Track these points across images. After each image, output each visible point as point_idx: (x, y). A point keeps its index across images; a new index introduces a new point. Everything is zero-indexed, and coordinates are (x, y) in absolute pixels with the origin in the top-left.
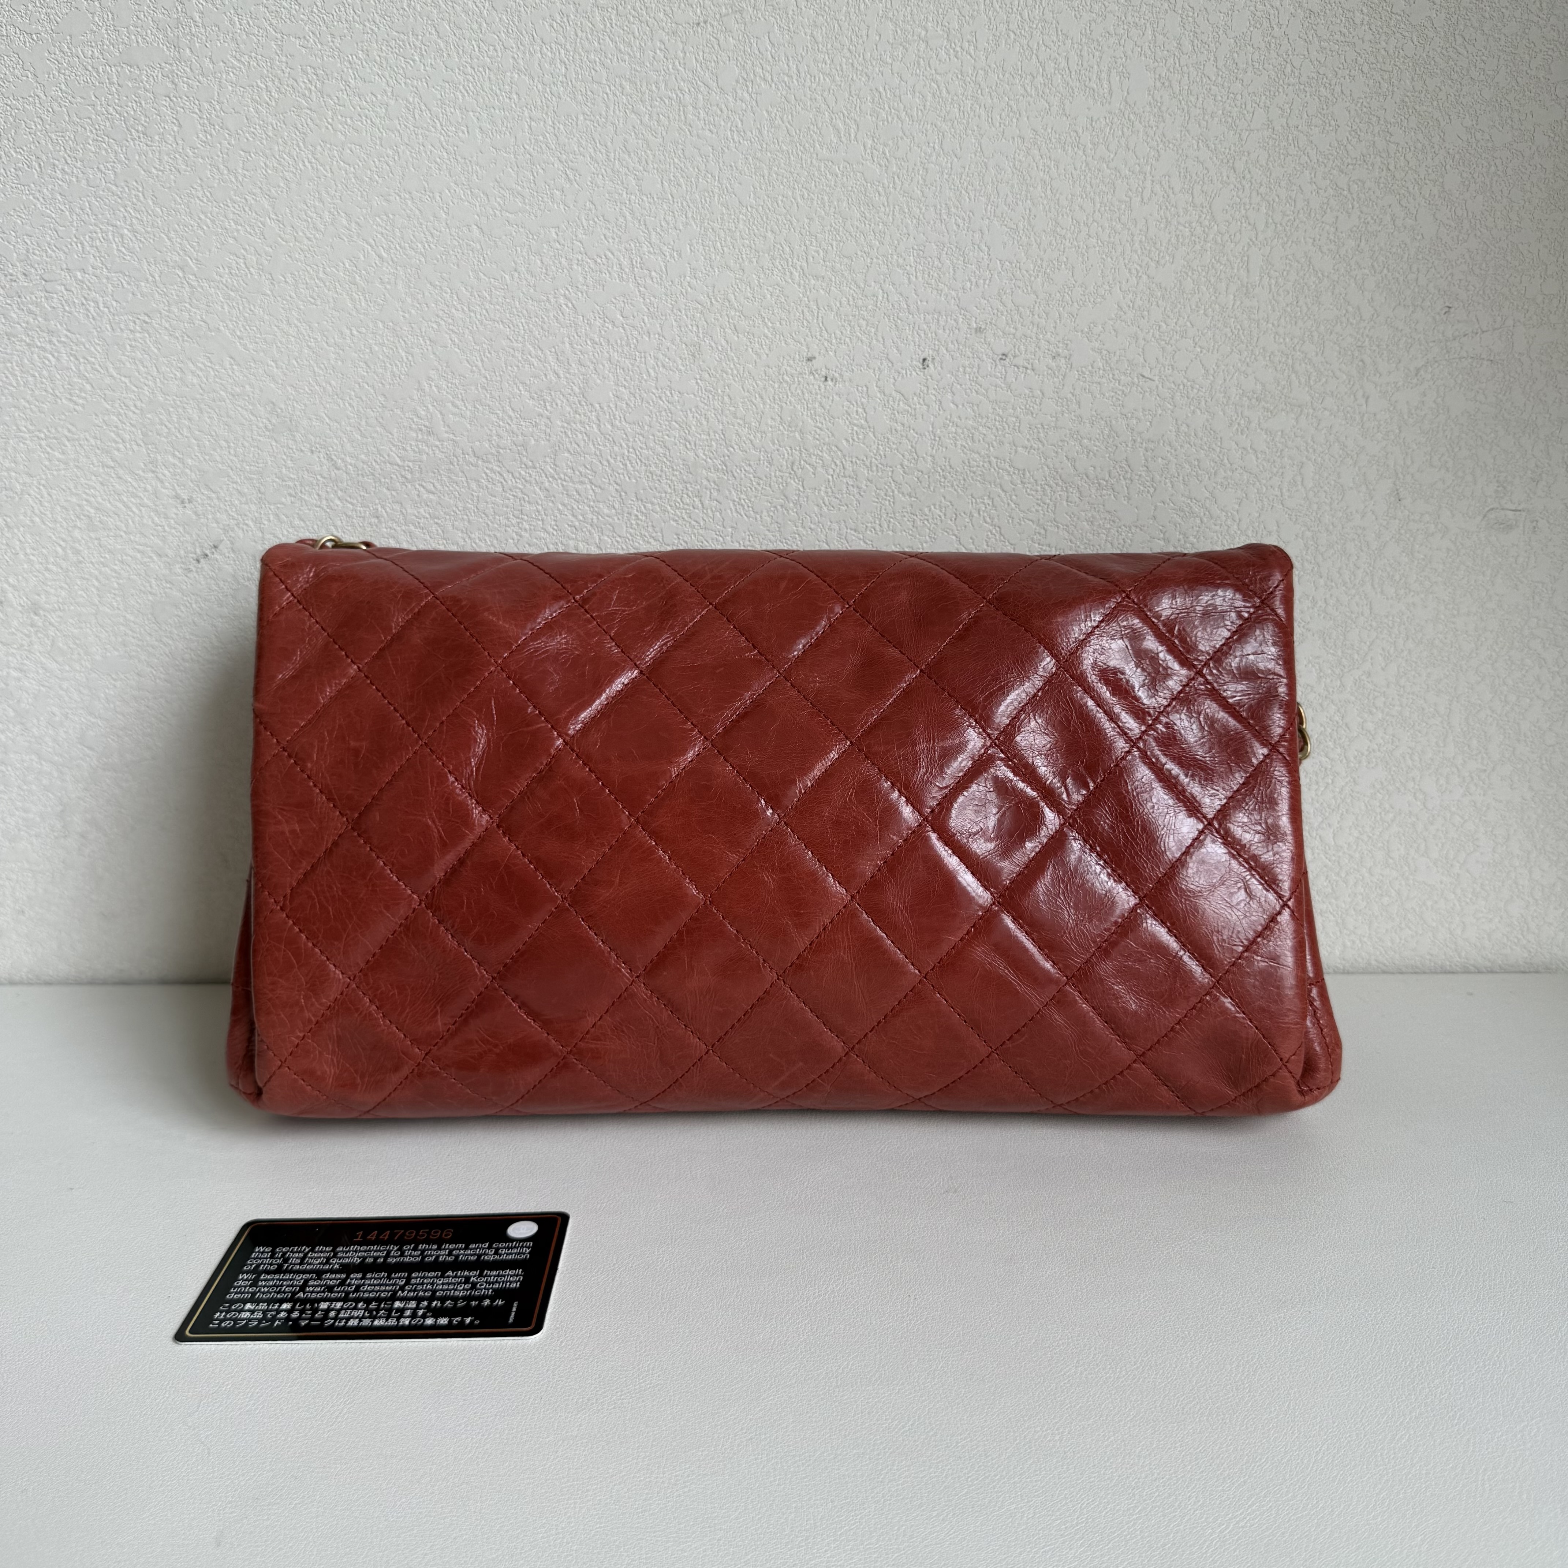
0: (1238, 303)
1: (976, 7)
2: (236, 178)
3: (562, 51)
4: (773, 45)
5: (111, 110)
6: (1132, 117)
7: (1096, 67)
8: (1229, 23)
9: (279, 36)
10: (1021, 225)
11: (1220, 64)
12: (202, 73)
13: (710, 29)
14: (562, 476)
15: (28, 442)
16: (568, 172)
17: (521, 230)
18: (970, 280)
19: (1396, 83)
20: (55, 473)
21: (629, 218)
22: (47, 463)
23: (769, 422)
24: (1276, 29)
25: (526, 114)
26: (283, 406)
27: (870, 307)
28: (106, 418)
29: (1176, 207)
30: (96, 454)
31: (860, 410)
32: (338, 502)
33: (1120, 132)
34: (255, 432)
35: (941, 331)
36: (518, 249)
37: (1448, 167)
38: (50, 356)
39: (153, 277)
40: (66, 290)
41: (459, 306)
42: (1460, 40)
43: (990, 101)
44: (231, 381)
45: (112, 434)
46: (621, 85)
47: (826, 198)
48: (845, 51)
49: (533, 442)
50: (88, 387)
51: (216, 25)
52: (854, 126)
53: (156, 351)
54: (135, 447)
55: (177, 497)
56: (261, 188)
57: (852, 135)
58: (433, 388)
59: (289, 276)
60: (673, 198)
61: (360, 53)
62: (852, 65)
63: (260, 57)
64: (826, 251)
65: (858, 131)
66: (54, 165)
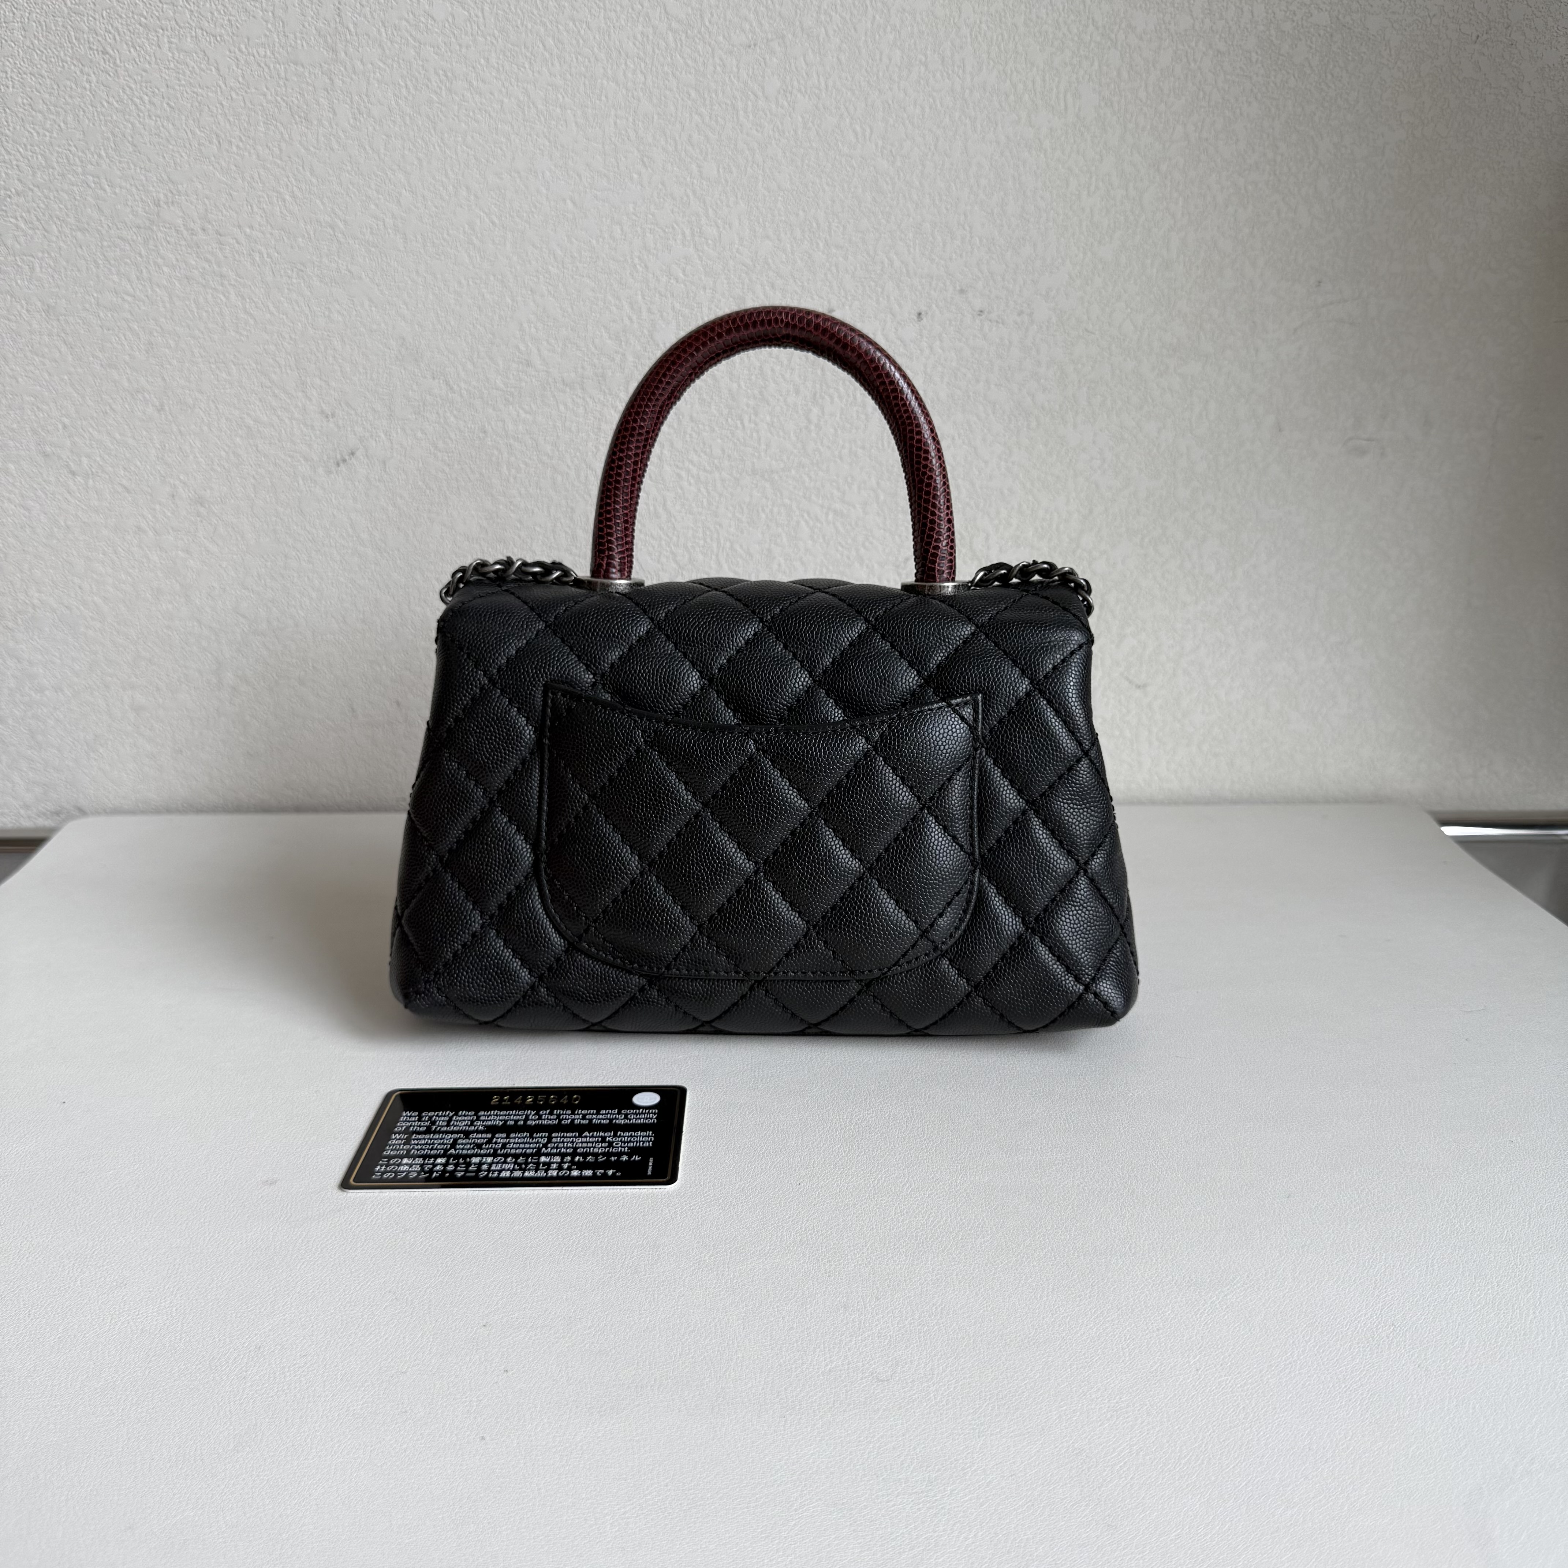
0: (1160, 275)
1: (964, 40)
2: (379, 157)
4: (807, 65)
5: (279, 99)
6: (1082, 129)
7: (1055, 90)
8: (1157, 59)
9: (417, 45)
10: (996, 211)
11: (1150, 89)
12: (355, 72)
13: (758, 50)
15: (201, 365)
16: (645, 159)
17: (607, 205)
18: (955, 253)
19: (1282, 108)
20: (222, 391)
21: (692, 197)
24: (1193, 65)
25: (613, 113)
26: (411, 341)
27: (878, 271)
28: (266, 347)
29: (1114, 199)
30: (256, 375)
32: (452, 419)
33: (1073, 141)
34: (388, 362)
35: (932, 292)
36: (604, 219)
37: (1320, 174)
38: (222, 297)
39: (308, 234)
40: (238, 243)
41: (555, 264)
42: (1329, 77)
43: (973, 113)
44: (369, 320)
45: (271, 360)
46: (688, 93)
47: (846, 186)
48: (863, 70)
49: (610, 374)
50: (252, 322)
51: (367, 34)
52: (868, 130)
53: (309, 293)
54: (289, 371)
55: (322, 412)
56: (399, 165)
57: (868, 137)
58: (533, 330)
59: (419, 237)
60: (726, 181)
61: (482, 61)
62: (868, 82)
63: (401, 61)
64: (845, 227)
65: (871, 134)
66: (231, 142)
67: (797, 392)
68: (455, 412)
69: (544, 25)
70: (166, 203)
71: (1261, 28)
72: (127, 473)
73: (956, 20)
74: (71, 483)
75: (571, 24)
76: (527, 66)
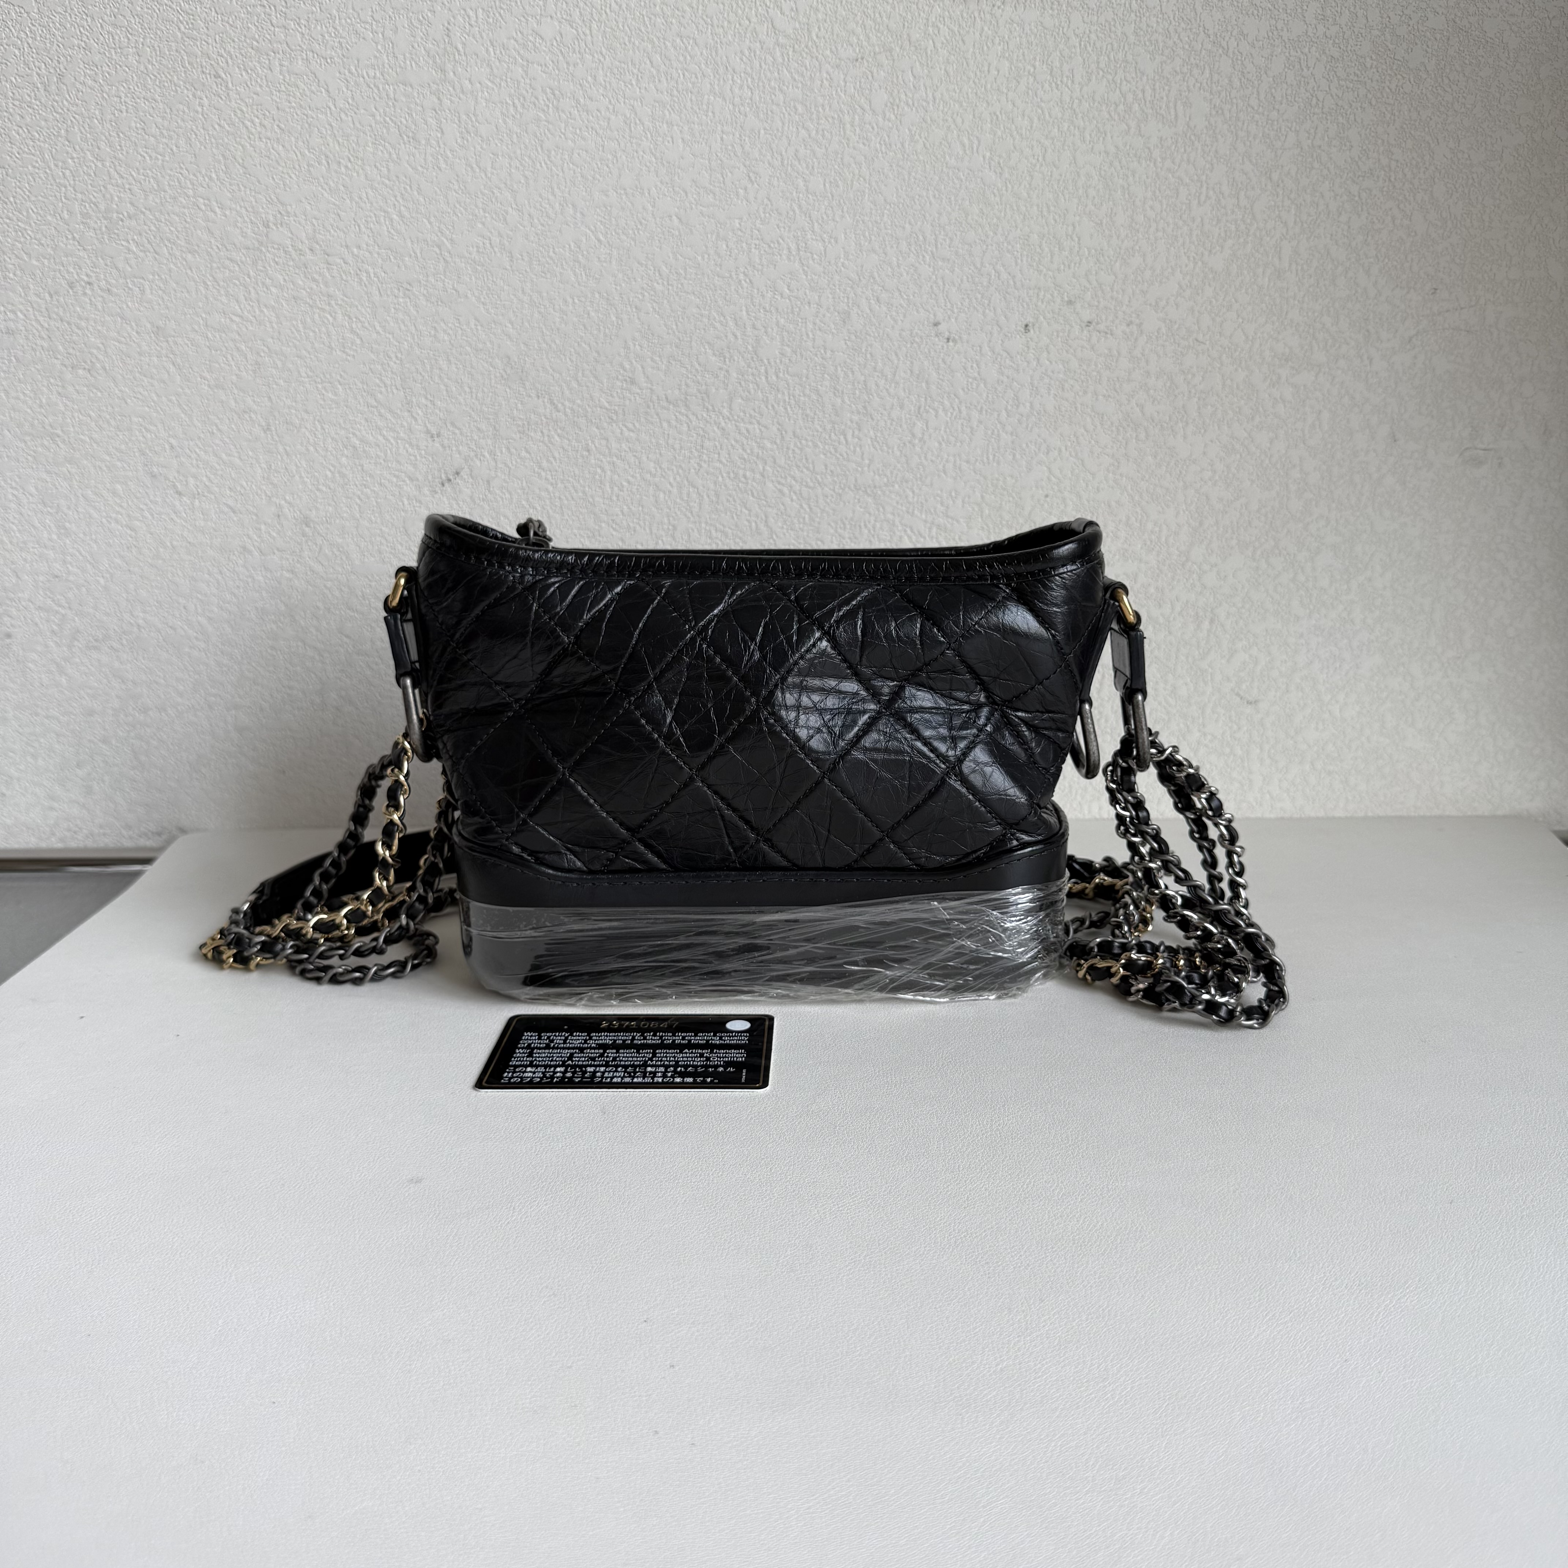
0: (1272, 284)
1: (1073, 50)
2: (486, 175)
3: (749, 80)
4: (915, 77)
5: (388, 119)
6: (1193, 137)
7: (1165, 98)
8: (1269, 66)
9: (525, 63)
10: (1104, 221)
11: (1262, 97)
12: (463, 92)
13: (866, 64)
14: (736, 418)
15: (308, 385)
16: (751, 174)
17: (712, 221)
18: (1063, 264)
19: (1397, 114)
20: (328, 411)
21: (797, 211)
22: (322, 403)
23: (902, 374)
24: (1305, 70)
25: (719, 128)
26: (516, 360)
27: (985, 284)
28: (372, 366)
29: (1225, 208)
30: (362, 395)
31: (975, 365)
32: (556, 437)
33: (1183, 150)
34: (493, 381)
35: (1040, 303)
36: (709, 236)
37: (1436, 180)
38: (329, 316)
39: (415, 253)
40: (345, 263)
41: (660, 281)
42: (1446, 81)
43: (1082, 124)
44: (474, 338)
45: (377, 381)
46: (795, 107)
47: (953, 198)
48: (971, 82)
49: (714, 391)
50: (358, 341)
51: (475, 54)
52: (976, 142)
53: (415, 313)
54: (395, 391)
55: (428, 432)
56: (505, 184)
57: (975, 149)
58: (637, 346)
59: (525, 254)
60: (833, 196)
61: (589, 78)
62: (976, 94)
63: (509, 80)
64: (951, 240)
65: (979, 144)
66: (340, 163)
67: (902, 407)
68: (559, 431)
69: (652, 42)
70: (275, 225)
71: (1376, 32)
72: (232, 494)
73: (1065, 30)
74: (177, 503)
75: (678, 40)
76: (634, 83)
